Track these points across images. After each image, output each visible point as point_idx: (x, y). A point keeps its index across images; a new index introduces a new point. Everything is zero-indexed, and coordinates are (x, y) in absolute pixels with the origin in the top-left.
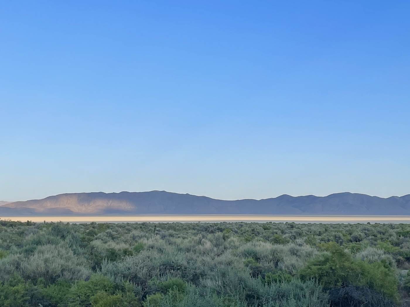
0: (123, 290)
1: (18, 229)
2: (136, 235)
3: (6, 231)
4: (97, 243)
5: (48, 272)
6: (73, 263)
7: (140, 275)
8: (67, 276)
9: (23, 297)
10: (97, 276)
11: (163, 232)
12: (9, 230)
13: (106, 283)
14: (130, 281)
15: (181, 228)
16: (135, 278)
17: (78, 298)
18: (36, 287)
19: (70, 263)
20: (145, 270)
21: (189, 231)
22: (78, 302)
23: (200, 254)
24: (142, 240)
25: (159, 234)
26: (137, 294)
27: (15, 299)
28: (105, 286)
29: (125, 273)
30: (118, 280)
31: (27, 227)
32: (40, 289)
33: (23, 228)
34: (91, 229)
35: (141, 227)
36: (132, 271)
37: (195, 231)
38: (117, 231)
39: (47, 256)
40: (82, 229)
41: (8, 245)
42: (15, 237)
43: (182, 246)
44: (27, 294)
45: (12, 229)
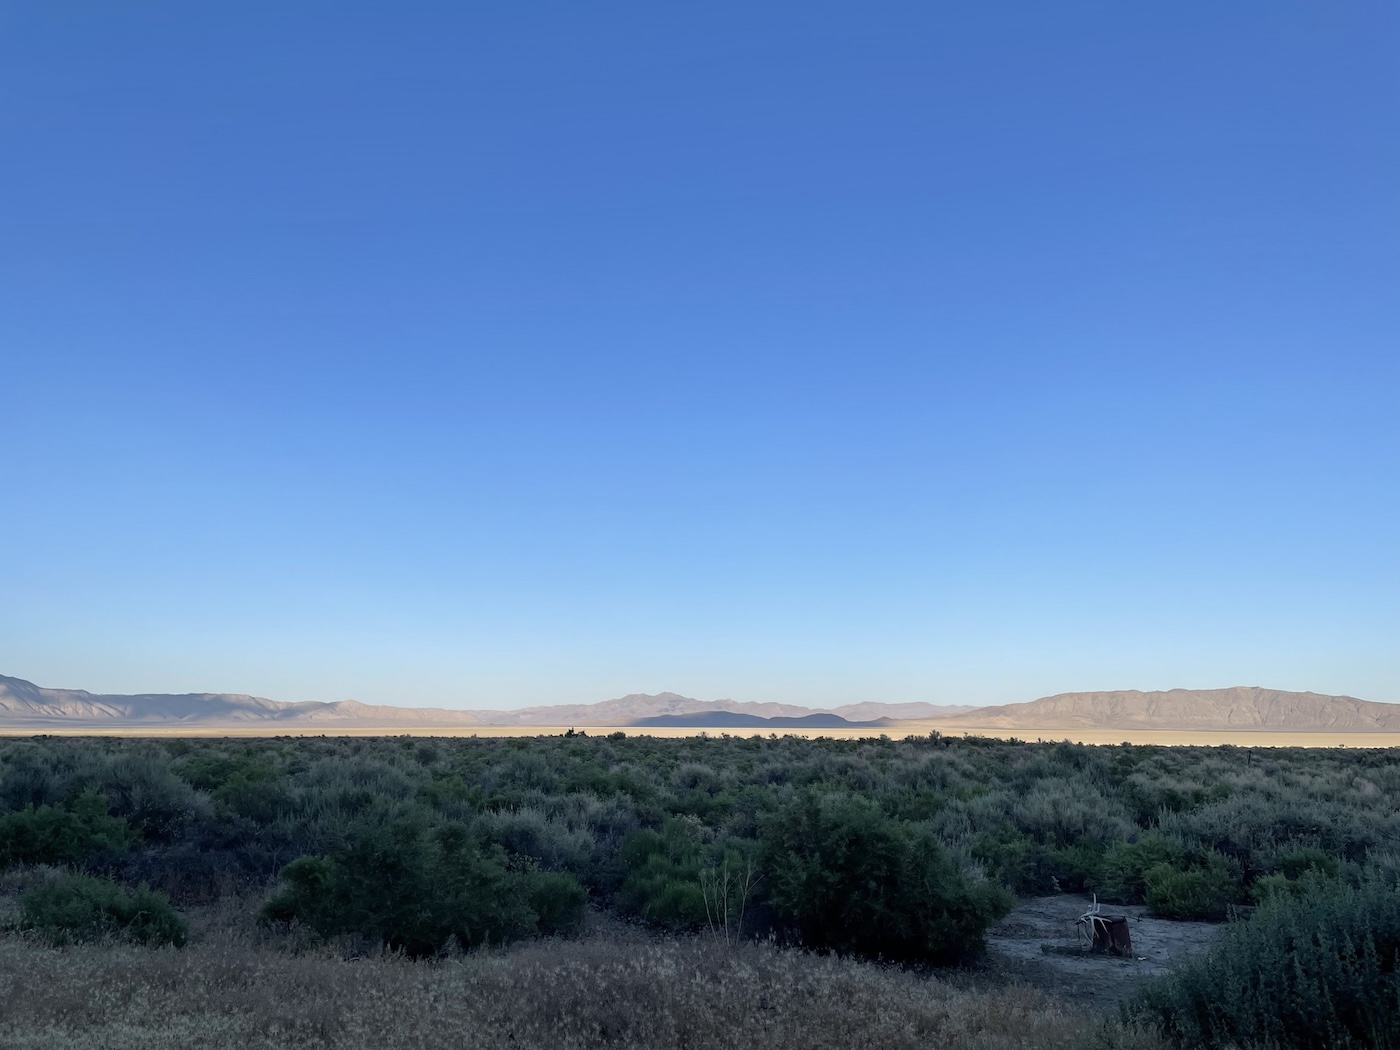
0: (1203, 863)
1: (998, 750)
2: (1213, 766)
3: (979, 753)
4: (1139, 779)
5: (1060, 823)
6: (1102, 811)
7: (1235, 839)
8: (1095, 833)
9: (1023, 862)
10: (1151, 837)
11: (1268, 763)
12: (983, 752)
13: (1169, 849)
14: (1215, 848)
15: (1303, 757)
16: (1224, 844)
17: (1120, 872)
18: (1043, 847)
19: (1097, 811)
20: (1244, 831)
21: (1322, 763)
22: (1122, 880)
23: (1355, 805)
24: (1226, 776)
25: (1259, 767)
26: (1232, 872)
27: (1012, 865)
28: (1168, 854)
29: (1204, 832)
30: (1191, 846)
31: (1012, 748)
32: (1049, 850)
33: (1005, 748)
34: (1125, 754)
35: (1219, 753)
36: (1218, 830)
37: (1337, 763)
38: (1174, 760)
39: (1057, 796)
40: (1107, 754)
41: (985, 776)
42: (995, 763)
43: (1314, 789)
44: (1029, 858)
45: (988, 751)
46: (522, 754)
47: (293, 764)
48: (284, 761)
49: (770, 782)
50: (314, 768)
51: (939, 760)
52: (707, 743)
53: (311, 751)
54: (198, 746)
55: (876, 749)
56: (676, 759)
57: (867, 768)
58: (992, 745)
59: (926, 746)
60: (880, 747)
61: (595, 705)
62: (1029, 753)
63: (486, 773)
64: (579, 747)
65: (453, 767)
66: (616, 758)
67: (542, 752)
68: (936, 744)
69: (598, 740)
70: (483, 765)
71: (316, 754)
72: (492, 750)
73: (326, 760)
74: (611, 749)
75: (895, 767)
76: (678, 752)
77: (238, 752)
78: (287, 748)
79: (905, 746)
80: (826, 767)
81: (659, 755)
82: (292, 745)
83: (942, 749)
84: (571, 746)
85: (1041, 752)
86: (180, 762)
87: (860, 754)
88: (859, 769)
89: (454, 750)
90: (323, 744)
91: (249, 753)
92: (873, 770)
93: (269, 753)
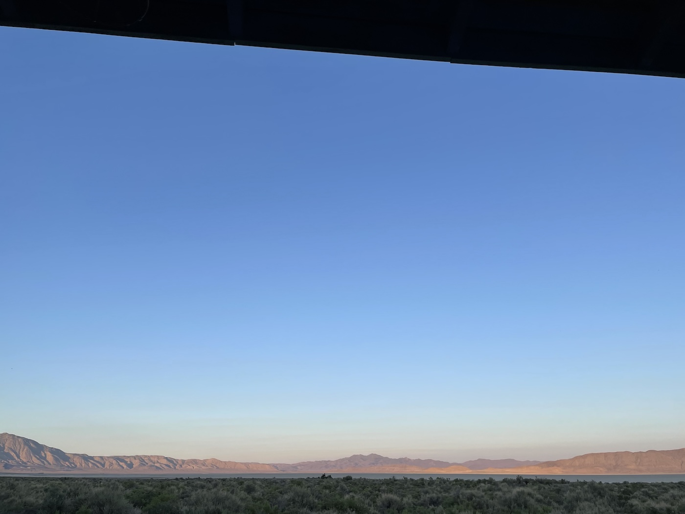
46: (298, 488)
47: (183, 493)
48: (179, 491)
49: (430, 505)
50: (193, 496)
51: (523, 492)
52: (395, 482)
53: (193, 486)
54: (138, 483)
55: (487, 486)
56: (379, 491)
57: (483, 497)
58: (551, 483)
59: (514, 484)
60: (489, 485)
61: (336, 461)
62: (572, 488)
63: (280, 499)
64: (328, 484)
65: (263, 495)
66: (348, 490)
67: (308, 487)
68: (520, 483)
69: (338, 481)
70: (278, 494)
71: (195, 488)
72: (283, 486)
73: (199, 491)
74: (344, 485)
75: (498, 497)
76: (380, 487)
77: (157, 487)
78: (181, 484)
79: (503, 484)
80: (461, 496)
81: (370, 489)
82: (183, 483)
83: (523, 486)
84: (324, 483)
85: (579, 487)
86: (129, 492)
87: (478, 489)
88: (478, 497)
89: (264, 485)
90: (199, 482)
91: (162, 487)
92: (486, 498)
93: (172, 487)
